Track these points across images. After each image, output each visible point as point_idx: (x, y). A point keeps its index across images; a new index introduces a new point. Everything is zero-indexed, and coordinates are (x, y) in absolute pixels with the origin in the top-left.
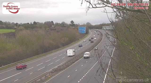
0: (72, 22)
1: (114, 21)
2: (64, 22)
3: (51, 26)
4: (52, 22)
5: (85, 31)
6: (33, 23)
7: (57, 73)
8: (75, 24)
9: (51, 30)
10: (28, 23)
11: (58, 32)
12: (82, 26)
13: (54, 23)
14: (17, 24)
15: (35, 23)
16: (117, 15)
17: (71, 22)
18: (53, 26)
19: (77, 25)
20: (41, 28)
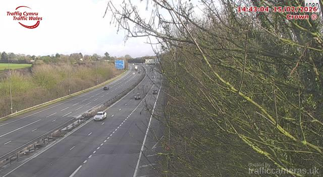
0: (107, 54)
1: (160, 53)
2: (96, 54)
3: (79, 60)
4: (80, 54)
5: (123, 65)
6: (55, 56)
7: (87, 120)
8: (111, 56)
9: (79, 64)
10: (49, 56)
11: (89, 67)
12: (119, 59)
13: (83, 56)
14: (34, 56)
15: (57, 55)
16: (163, 47)
17: (105, 54)
18: (81, 59)
19: (112, 57)
20: (66, 62)
